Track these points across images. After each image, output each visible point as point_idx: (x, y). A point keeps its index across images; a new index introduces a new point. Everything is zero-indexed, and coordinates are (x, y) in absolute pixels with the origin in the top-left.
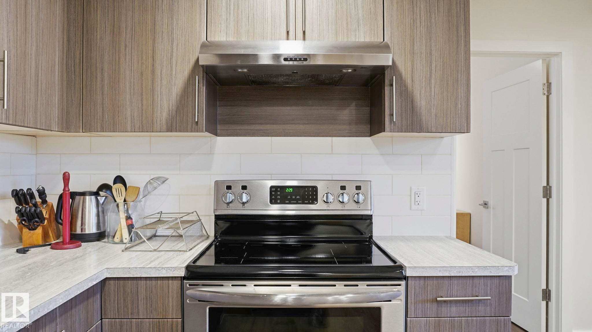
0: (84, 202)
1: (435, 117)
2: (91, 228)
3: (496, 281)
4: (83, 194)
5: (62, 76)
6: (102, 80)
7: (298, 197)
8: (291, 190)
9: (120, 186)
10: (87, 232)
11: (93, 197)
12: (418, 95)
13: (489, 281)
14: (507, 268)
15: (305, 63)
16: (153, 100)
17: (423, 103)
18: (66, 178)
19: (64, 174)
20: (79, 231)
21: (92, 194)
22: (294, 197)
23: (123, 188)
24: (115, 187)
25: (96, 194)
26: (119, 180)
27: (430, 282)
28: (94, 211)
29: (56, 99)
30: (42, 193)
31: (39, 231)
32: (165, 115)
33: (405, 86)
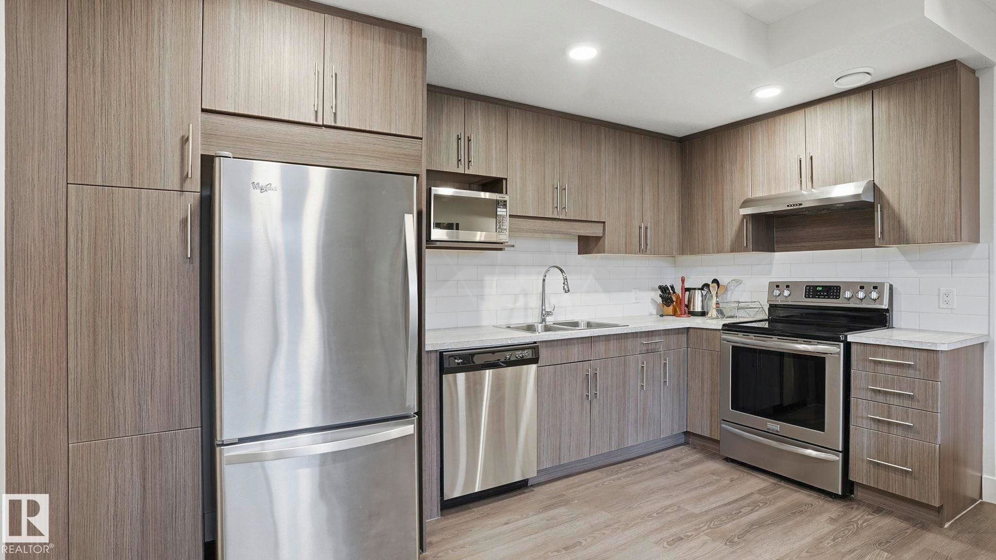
0: (695, 293)
1: (921, 231)
2: (698, 308)
3: (925, 354)
4: (695, 289)
5: (679, 226)
6: (698, 226)
7: (825, 294)
8: (821, 289)
9: (715, 285)
10: (696, 310)
11: (700, 291)
12: (905, 215)
13: (918, 353)
14: (929, 344)
15: (801, 207)
16: (723, 235)
17: (909, 222)
18: (683, 280)
19: (682, 278)
20: (692, 310)
21: (699, 289)
22: (822, 294)
23: (716, 287)
24: (711, 285)
25: (702, 289)
26: (715, 281)
27: (869, 348)
28: (700, 299)
29: (675, 239)
30: (672, 287)
31: (671, 307)
32: (729, 243)
33: (892, 210)
